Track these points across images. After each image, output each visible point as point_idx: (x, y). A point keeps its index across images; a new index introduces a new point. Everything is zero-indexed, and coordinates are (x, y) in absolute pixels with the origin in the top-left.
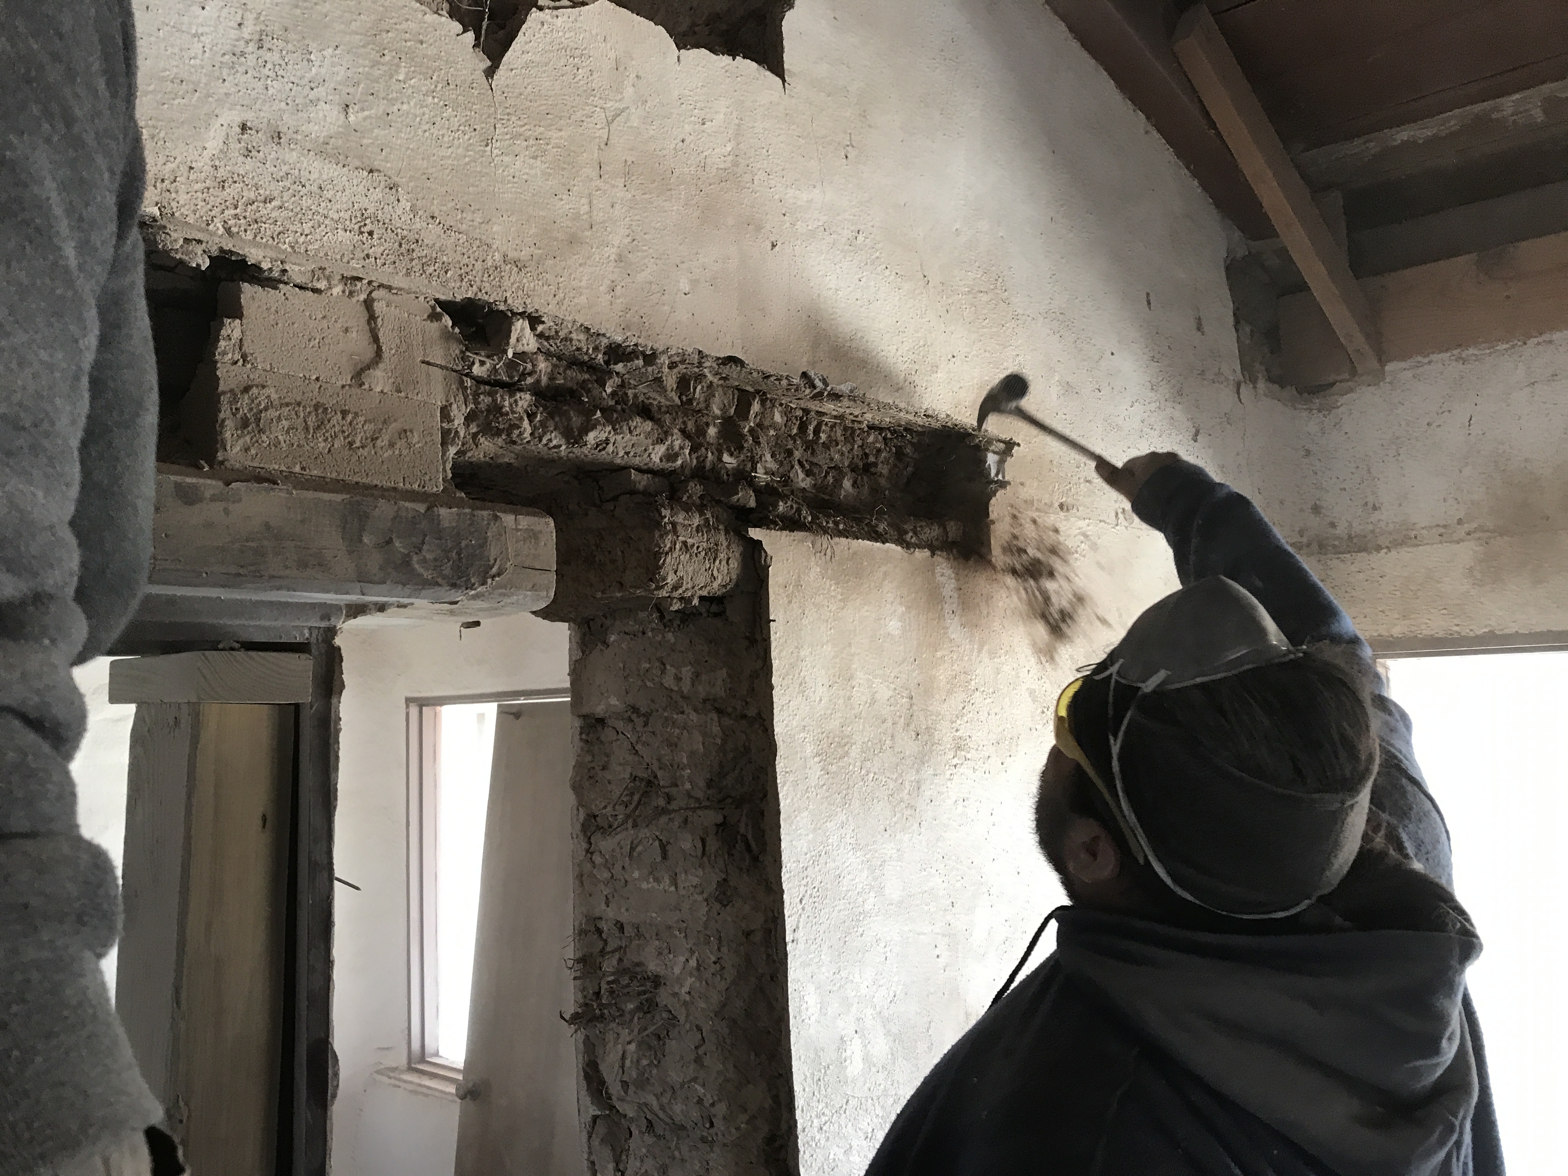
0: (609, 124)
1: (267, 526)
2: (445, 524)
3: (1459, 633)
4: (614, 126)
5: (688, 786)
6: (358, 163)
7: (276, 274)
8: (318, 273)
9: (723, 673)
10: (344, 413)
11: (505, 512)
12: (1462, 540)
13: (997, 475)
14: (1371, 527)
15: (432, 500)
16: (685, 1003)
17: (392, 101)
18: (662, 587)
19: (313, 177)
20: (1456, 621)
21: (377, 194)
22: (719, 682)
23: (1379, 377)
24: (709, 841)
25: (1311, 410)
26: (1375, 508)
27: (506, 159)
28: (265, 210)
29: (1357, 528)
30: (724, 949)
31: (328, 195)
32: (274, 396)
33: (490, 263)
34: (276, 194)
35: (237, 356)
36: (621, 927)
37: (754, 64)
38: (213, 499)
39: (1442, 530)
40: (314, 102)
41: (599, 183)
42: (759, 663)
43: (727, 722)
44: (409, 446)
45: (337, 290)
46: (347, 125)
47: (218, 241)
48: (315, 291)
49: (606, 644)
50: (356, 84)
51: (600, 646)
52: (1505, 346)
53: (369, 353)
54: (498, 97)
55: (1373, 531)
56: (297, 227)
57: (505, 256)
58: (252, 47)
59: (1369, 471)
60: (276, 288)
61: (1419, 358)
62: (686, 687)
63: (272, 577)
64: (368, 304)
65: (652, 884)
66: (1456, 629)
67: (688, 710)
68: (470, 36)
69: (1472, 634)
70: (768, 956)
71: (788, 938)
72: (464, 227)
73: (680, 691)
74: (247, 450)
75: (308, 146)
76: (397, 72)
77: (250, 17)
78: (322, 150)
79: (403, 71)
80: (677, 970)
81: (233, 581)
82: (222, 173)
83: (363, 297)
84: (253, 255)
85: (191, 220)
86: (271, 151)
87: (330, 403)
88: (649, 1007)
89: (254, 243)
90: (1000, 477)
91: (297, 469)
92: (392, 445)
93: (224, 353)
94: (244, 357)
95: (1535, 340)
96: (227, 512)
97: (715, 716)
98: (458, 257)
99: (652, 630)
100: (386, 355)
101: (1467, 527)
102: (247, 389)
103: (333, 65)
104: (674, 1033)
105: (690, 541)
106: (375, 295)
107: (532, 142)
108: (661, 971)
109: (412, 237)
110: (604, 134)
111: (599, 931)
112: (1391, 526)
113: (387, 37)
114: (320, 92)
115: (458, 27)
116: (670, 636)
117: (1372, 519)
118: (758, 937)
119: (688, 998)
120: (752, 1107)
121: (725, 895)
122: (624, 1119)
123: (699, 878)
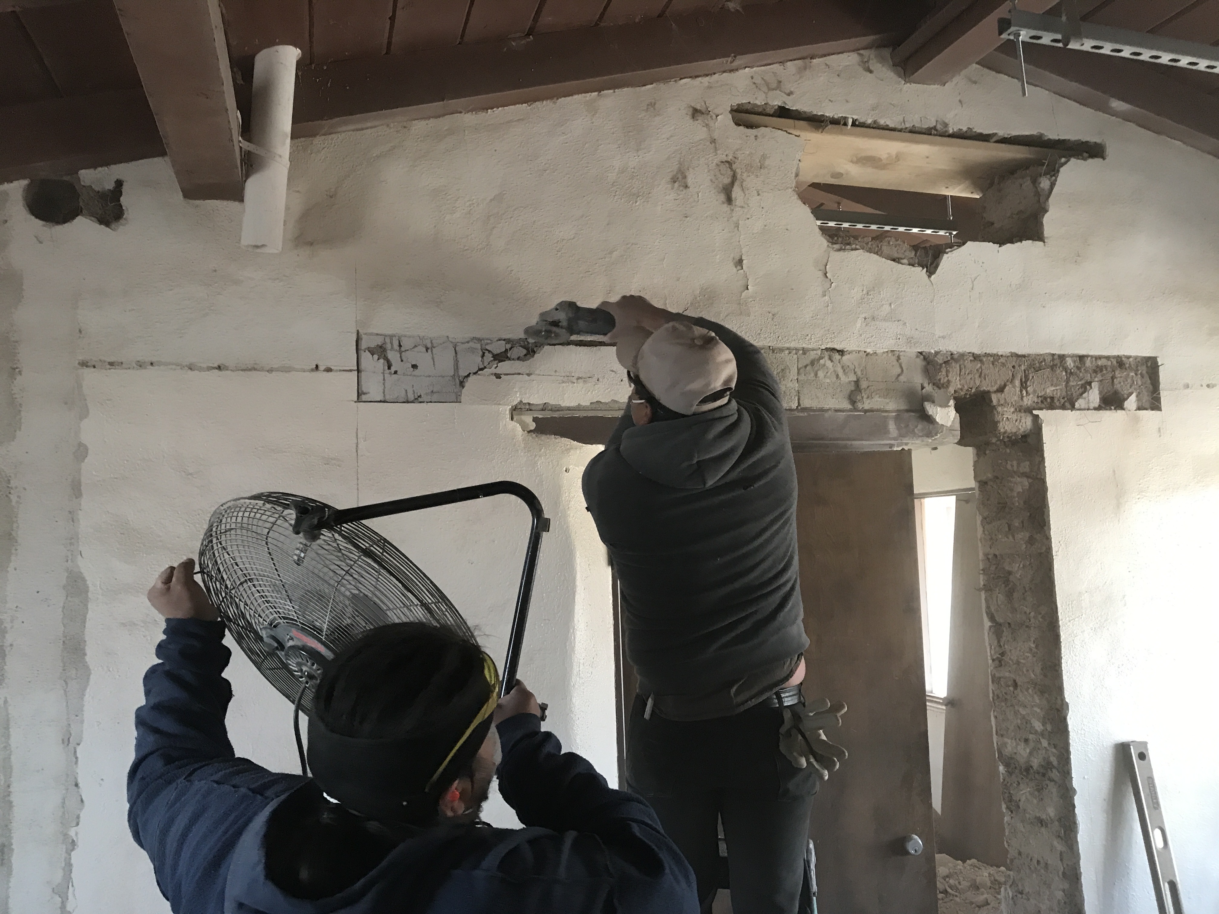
0: (973, 282)
4: (975, 282)
5: (1017, 504)
9: (1027, 463)
10: (894, 389)
16: (1019, 579)
17: (903, 298)
18: (1000, 432)
21: (900, 327)
22: (1027, 467)
24: (1026, 522)
27: (937, 305)
28: (872, 339)
30: (1032, 560)
31: (887, 331)
32: (875, 388)
33: (934, 339)
34: (874, 334)
36: (995, 556)
37: (1031, 241)
38: (862, 417)
40: (882, 305)
41: (970, 303)
42: (1041, 459)
43: (1030, 481)
45: (889, 355)
46: (892, 309)
49: (985, 454)
50: (893, 296)
53: (899, 371)
54: (935, 285)
56: (880, 342)
57: (938, 335)
58: (866, 295)
62: (1015, 469)
64: (898, 357)
65: (1006, 539)
67: (1016, 477)
68: (925, 269)
70: (1048, 561)
71: (1054, 553)
72: (926, 330)
73: (1013, 470)
74: (869, 403)
76: (904, 289)
77: (865, 287)
80: (1016, 569)
82: (860, 332)
83: (897, 355)
84: (869, 351)
87: (890, 387)
88: (1007, 582)
97: (1025, 478)
99: (1002, 448)
100: (904, 371)
103: (886, 293)
104: (1016, 590)
105: (1009, 417)
106: (900, 354)
107: (946, 297)
108: (1010, 569)
109: (911, 336)
110: (971, 286)
111: (990, 559)
113: (900, 280)
114: (883, 302)
115: (921, 268)
116: (1008, 451)
119: (1020, 577)
120: (1043, 613)
121: (1031, 541)
122: (1000, 625)
123: (1022, 536)
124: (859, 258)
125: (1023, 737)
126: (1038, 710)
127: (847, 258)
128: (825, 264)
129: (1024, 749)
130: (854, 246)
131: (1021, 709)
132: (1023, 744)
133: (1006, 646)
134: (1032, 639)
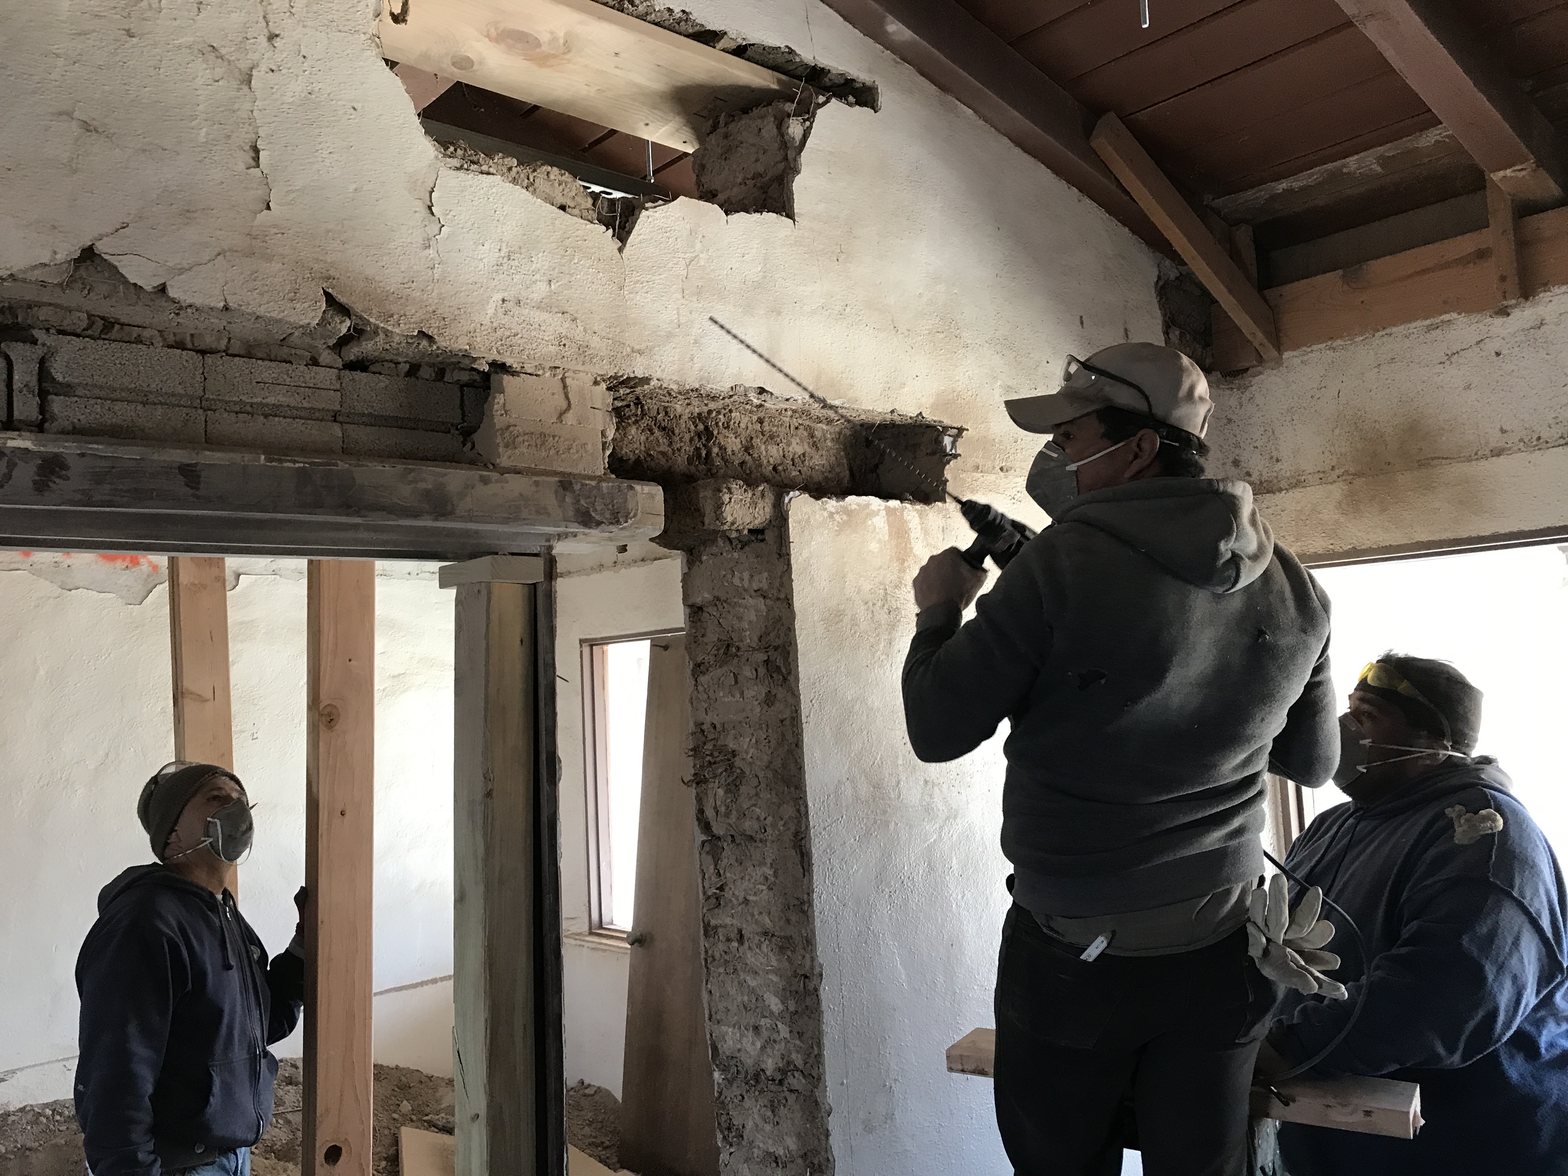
0: (687, 266)
1: (521, 495)
2: (605, 491)
3: (1333, 550)
4: (690, 267)
5: (749, 641)
6: (556, 310)
7: (518, 369)
8: (539, 367)
9: (766, 575)
10: (554, 437)
11: (638, 484)
12: (1335, 482)
13: (951, 450)
14: (1275, 474)
15: (600, 479)
16: (750, 763)
17: (572, 275)
18: (725, 523)
19: (536, 320)
20: (1331, 542)
21: (566, 325)
22: (764, 580)
23: (1278, 362)
24: (759, 669)
25: (1232, 389)
26: (1278, 460)
27: (631, 295)
28: (515, 340)
29: (1265, 477)
30: (770, 731)
31: (543, 328)
32: (521, 430)
33: (625, 353)
34: (519, 331)
35: (503, 412)
36: (714, 726)
37: (774, 215)
38: (497, 481)
39: (1322, 475)
40: (535, 282)
41: (683, 301)
42: (786, 567)
43: (769, 602)
44: (586, 452)
45: (548, 374)
46: (551, 291)
47: (494, 356)
48: (536, 375)
49: (701, 562)
50: (554, 269)
51: (698, 563)
52: (1361, 338)
53: (564, 405)
54: (626, 262)
55: (1277, 477)
56: (530, 346)
57: (633, 348)
58: (506, 260)
59: (1273, 432)
60: (519, 376)
61: (1305, 348)
62: (746, 584)
63: (524, 519)
64: (563, 380)
65: (731, 698)
66: (1331, 547)
67: (747, 597)
68: (611, 231)
69: (1341, 550)
70: (794, 732)
71: (804, 720)
72: (611, 336)
73: (743, 586)
74: (510, 457)
75: (533, 305)
76: (574, 259)
77: (504, 245)
78: (539, 307)
79: (576, 258)
80: (745, 747)
81: (506, 521)
82: (495, 325)
83: (561, 376)
84: (509, 361)
85: (482, 349)
86: (516, 310)
87: (547, 432)
88: (730, 768)
89: (510, 356)
90: (953, 451)
91: (533, 466)
92: (577, 452)
93: (497, 411)
94: (506, 412)
95: (1381, 333)
96: (502, 488)
97: (761, 599)
98: (609, 352)
99: (726, 551)
100: (573, 406)
101: (1337, 472)
102: (509, 427)
103: (543, 261)
104: (744, 781)
105: (740, 497)
106: (566, 375)
107: (645, 284)
108: (736, 747)
109: (585, 344)
110: (684, 273)
111: (703, 731)
112: (1288, 474)
113: (567, 242)
114: (537, 277)
115: (604, 228)
116: (735, 554)
117: (1276, 469)
118: (787, 722)
119: (751, 760)
120: (786, 817)
121: (769, 700)
122: (719, 838)
123: (755, 692)
124: (494, 190)
125: (751, 1024)
126: (775, 979)
127: (471, 186)
128: (430, 189)
129: (753, 1044)
130: (485, 168)
131: (748, 978)
132: (750, 1033)
133: (728, 875)
134: (769, 861)
